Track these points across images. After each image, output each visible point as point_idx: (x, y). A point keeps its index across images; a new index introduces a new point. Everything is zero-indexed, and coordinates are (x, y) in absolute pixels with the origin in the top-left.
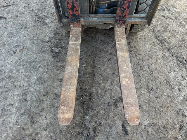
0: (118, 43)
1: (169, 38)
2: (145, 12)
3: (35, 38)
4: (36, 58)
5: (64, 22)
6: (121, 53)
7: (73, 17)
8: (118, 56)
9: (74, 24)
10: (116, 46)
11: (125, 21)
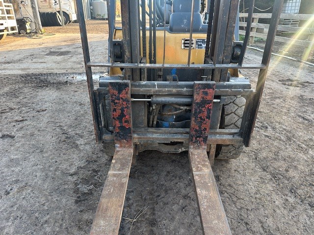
0: (198, 173)
1: (287, 171)
2: (236, 126)
3: (51, 169)
4: (44, 205)
5: (106, 140)
6: (204, 192)
7: (120, 131)
8: (200, 197)
9: (121, 143)
10: (195, 178)
11: (205, 139)
